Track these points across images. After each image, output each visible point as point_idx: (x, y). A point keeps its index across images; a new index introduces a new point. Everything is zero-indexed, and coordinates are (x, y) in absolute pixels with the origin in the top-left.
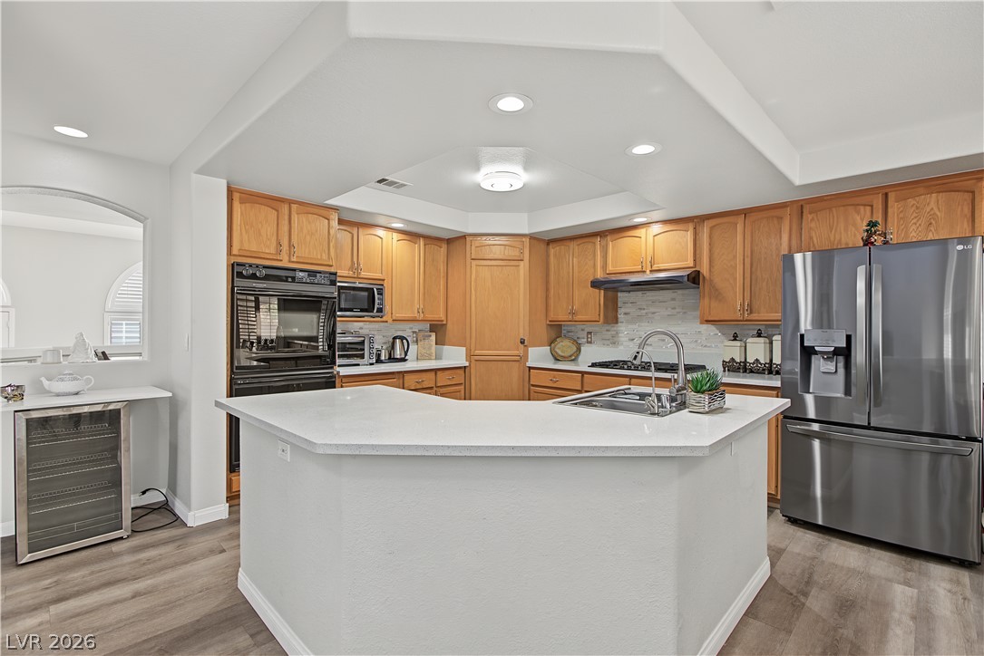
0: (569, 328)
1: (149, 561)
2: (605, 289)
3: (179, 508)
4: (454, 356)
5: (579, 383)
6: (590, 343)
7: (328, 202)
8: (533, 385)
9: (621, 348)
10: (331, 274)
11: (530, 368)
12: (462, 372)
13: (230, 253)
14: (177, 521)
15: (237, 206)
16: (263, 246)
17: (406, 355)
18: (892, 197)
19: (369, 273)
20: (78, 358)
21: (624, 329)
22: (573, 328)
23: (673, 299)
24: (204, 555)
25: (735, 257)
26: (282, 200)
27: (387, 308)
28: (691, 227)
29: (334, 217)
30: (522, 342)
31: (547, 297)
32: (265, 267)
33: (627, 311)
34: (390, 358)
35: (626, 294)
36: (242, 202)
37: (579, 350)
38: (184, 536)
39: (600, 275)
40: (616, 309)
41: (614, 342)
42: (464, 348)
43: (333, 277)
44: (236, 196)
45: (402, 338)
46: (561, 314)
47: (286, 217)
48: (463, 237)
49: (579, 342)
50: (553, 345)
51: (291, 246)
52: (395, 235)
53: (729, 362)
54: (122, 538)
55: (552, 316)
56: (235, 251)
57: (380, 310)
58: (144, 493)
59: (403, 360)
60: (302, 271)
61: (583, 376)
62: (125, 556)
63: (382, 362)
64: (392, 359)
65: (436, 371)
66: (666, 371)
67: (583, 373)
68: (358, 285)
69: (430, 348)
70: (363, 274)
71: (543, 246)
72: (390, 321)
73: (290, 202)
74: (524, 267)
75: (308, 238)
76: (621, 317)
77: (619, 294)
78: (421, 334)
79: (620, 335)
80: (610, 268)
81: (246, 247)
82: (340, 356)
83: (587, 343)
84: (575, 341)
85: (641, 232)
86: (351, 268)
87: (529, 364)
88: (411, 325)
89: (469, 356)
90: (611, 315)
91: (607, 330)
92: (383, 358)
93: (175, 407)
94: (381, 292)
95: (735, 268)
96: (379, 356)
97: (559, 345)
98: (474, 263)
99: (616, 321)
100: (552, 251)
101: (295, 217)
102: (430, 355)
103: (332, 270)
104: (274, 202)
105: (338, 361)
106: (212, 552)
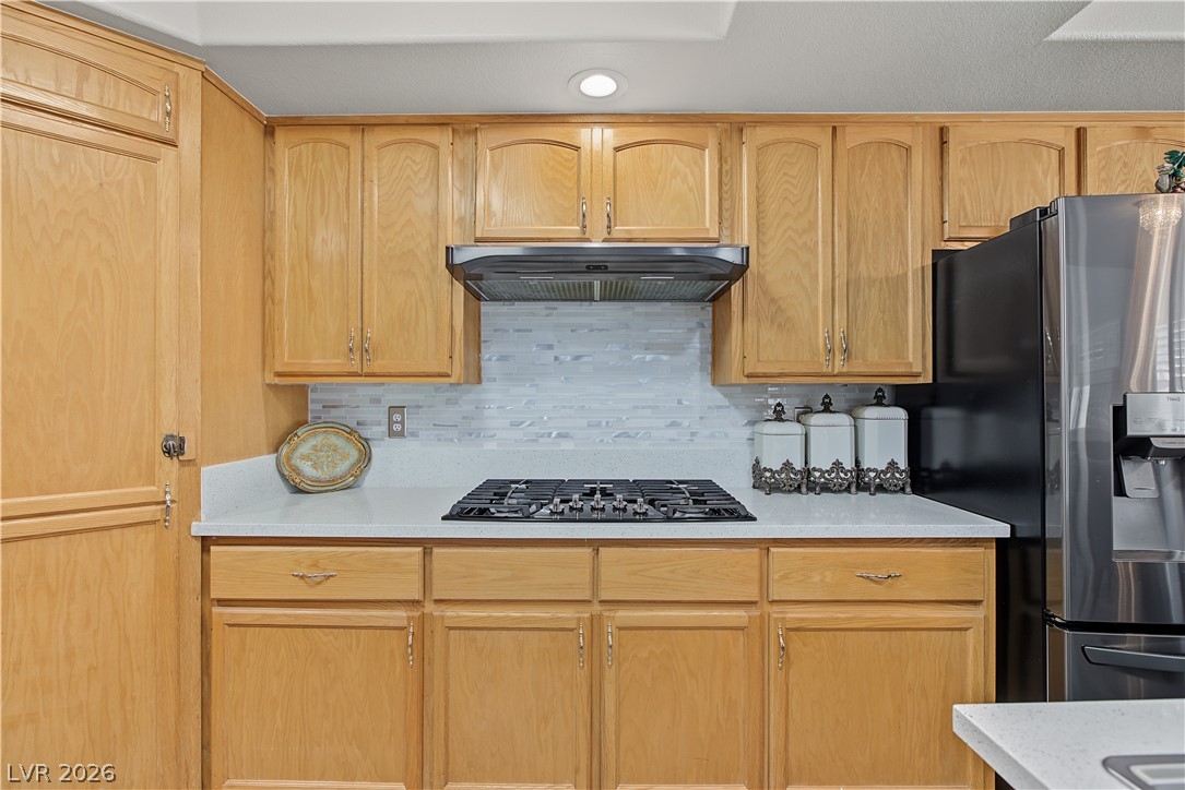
0: (333, 397)
2: (472, 283)
5: (417, 578)
6: (401, 434)
8: (222, 602)
9: (491, 446)
11: (206, 542)
21: (499, 399)
22: (345, 397)
25: (813, 225)
28: (712, 138)
30: (174, 448)
31: (267, 299)
33: (507, 350)
35: (500, 308)
37: (366, 457)
40: (477, 345)
41: (471, 431)
46: (318, 354)
49: (366, 433)
50: (285, 449)
53: (780, 472)
55: (285, 359)
61: (427, 554)
67: (427, 545)
71: (253, 134)
76: (492, 366)
77: (485, 307)
79: (487, 413)
83: (391, 434)
84: (352, 432)
87: (200, 528)
90: (472, 361)
91: (448, 402)
95: (813, 251)
97: (305, 449)
99: (477, 378)
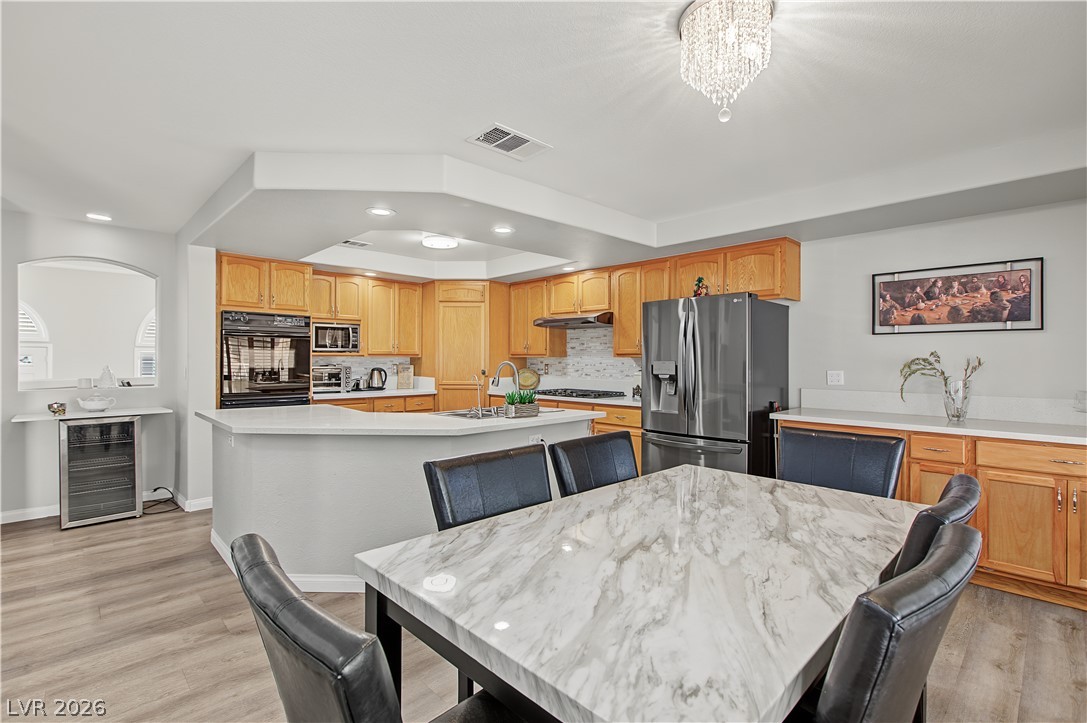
0: (531, 361)
1: (153, 529)
2: (550, 327)
3: (180, 500)
4: (427, 385)
6: (548, 373)
7: (302, 260)
9: (569, 378)
10: (306, 317)
11: (490, 396)
12: (431, 398)
13: (219, 302)
14: (178, 508)
15: (225, 268)
16: (246, 296)
17: (384, 383)
18: (729, 255)
19: (345, 316)
20: (106, 385)
21: (572, 362)
22: (535, 361)
23: (605, 336)
24: (192, 527)
25: (635, 301)
26: (263, 260)
27: (361, 345)
28: (606, 275)
29: (310, 270)
30: (484, 373)
31: (509, 334)
32: (248, 314)
33: (573, 345)
34: (369, 387)
35: (572, 331)
36: (229, 263)
37: (538, 380)
38: (181, 517)
39: (546, 315)
40: (564, 344)
41: (563, 372)
42: (434, 379)
43: (307, 320)
44: (225, 259)
45: (380, 370)
46: (519, 349)
47: (267, 274)
48: (433, 282)
49: (539, 372)
50: (515, 376)
51: (271, 296)
52: (370, 282)
54: (135, 517)
55: (515, 351)
56: (224, 302)
57: (355, 346)
58: (155, 490)
59: (381, 389)
60: (279, 316)
62: (137, 527)
63: (360, 390)
64: (370, 388)
65: (405, 397)
66: (584, 396)
68: (335, 326)
69: (408, 379)
70: (340, 316)
71: (504, 289)
72: (366, 355)
73: (271, 261)
74: (484, 308)
75: (286, 289)
76: (569, 351)
77: (568, 331)
78: (400, 367)
79: (568, 367)
80: (553, 310)
81: (233, 298)
82: (315, 386)
83: (545, 373)
84: (535, 372)
85: (574, 279)
86: (330, 311)
88: (392, 358)
89: (438, 385)
90: (559, 350)
91: (559, 363)
92: (361, 387)
93: (178, 421)
94: (355, 331)
95: (635, 310)
96: (358, 385)
97: (521, 376)
98: (442, 304)
99: (564, 354)
100: (513, 293)
101: (274, 273)
102: (409, 384)
103: (307, 314)
104: (256, 261)
105: (313, 389)
106: (199, 525)
